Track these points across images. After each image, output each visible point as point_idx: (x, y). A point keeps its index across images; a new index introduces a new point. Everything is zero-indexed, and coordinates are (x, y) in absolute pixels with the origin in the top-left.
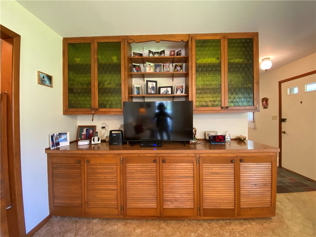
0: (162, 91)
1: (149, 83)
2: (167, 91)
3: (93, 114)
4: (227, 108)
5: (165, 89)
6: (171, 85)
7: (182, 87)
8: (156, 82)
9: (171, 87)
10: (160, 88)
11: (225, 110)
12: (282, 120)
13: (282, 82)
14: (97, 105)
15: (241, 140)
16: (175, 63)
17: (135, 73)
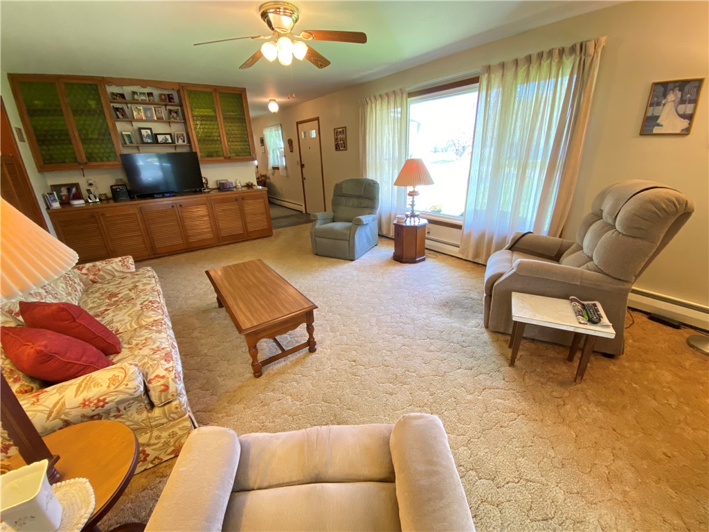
0: (160, 138)
1: (142, 131)
2: (167, 139)
3: (82, 169)
4: (229, 158)
5: (163, 136)
7: (183, 135)
8: (150, 129)
9: (170, 134)
10: (157, 134)
11: (228, 159)
12: (302, 166)
13: (298, 123)
14: (85, 158)
15: (249, 186)
16: (168, 107)
17: (120, 116)
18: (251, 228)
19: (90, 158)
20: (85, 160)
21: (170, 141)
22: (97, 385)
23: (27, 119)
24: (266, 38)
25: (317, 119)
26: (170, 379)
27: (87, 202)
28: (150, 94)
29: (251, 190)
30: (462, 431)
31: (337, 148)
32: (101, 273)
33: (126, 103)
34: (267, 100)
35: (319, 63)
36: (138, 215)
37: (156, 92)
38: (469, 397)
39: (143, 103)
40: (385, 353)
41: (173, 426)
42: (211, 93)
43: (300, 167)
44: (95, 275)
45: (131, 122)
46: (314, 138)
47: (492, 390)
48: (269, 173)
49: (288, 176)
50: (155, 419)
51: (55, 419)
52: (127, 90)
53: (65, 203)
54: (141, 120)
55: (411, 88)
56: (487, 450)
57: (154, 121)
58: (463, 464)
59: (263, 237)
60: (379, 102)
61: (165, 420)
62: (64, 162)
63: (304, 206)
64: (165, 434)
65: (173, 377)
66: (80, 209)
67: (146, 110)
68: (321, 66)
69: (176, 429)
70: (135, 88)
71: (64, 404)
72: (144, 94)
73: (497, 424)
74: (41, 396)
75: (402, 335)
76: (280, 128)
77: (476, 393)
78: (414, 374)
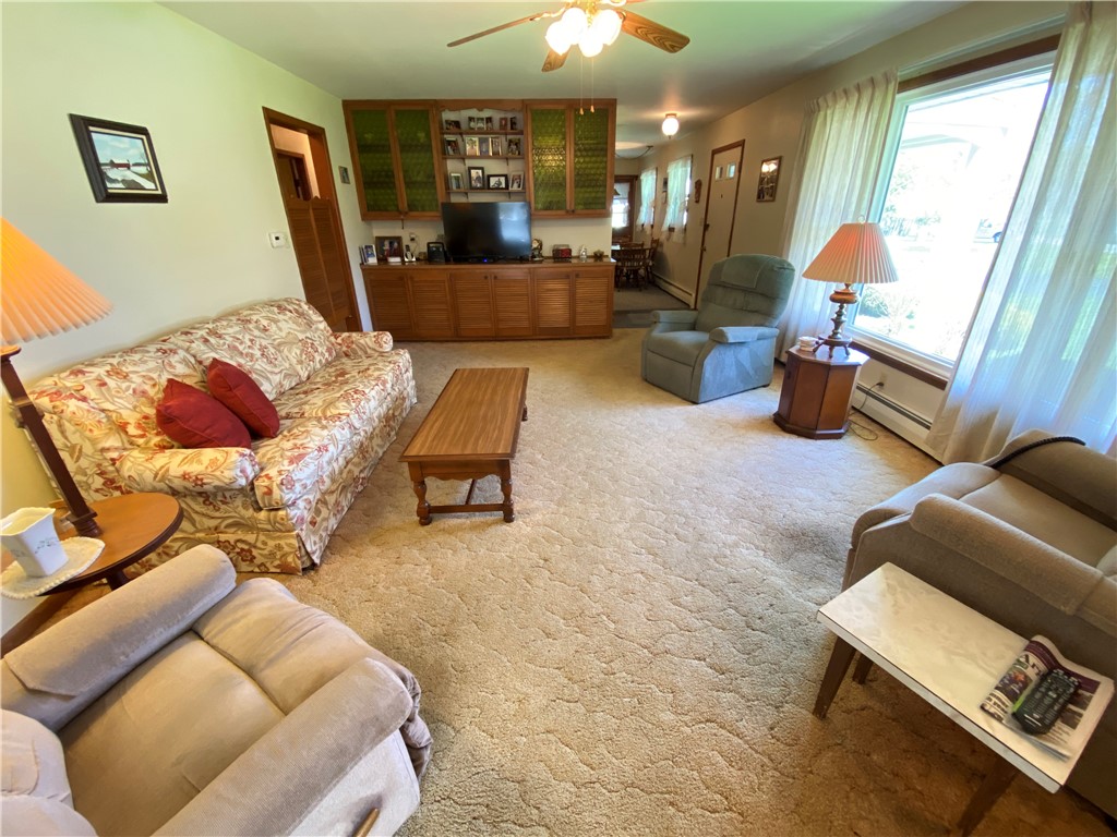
0: (493, 181)
1: (472, 171)
2: (500, 183)
3: (402, 220)
4: (574, 212)
5: (497, 179)
6: (505, 173)
7: (519, 176)
8: (482, 169)
9: (506, 176)
10: (489, 176)
11: (572, 214)
12: (706, 227)
13: (715, 152)
14: (406, 205)
15: (598, 256)
16: (509, 137)
17: (451, 152)
18: (581, 320)
19: (412, 207)
20: (407, 210)
21: (503, 186)
22: (200, 462)
23: (357, 156)
24: (553, 16)
25: (741, 144)
26: (275, 484)
27: (403, 261)
28: (489, 120)
29: (599, 263)
30: (595, 760)
31: (760, 196)
32: (354, 346)
33: (461, 134)
34: (663, 115)
35: (666, 43)
36: (447, 284)
37: (497, 116)
38: (668, 717)
39: (479, 132)
40: (601, 571)
41: (280, 538)
42: (563, 113)
43: (702, 228)
44: (348, 347)
45: (464, 159)
46: (731, 179)
47: (723, 732)
48: (663, 238)
49: (685, 244)
50: (260, 521)
51: (160, 481)
52: (462, 116)
53: (382, 259)
54: (474, 157)
55: (905, 72)
56: (604, 820)
57: (489, 157)
58: (543, 808)
59: (600, 338)
60: (842, 102)
61: (269, 527)
62: (387, 210)
63: (694, 295)
64: (271, 543)
65: (279, 482)
66: (395, 269)
67: (482, 142)
68: (673, 49)
69: (282, 542)
70: (474, 113)
71: (168, 470)
72: (482, 119)
73: (669, 793)
74: (158, 456)
75: (655, 555)
76: (689, 162)
77: (686, 718)
78: (612, 626)
